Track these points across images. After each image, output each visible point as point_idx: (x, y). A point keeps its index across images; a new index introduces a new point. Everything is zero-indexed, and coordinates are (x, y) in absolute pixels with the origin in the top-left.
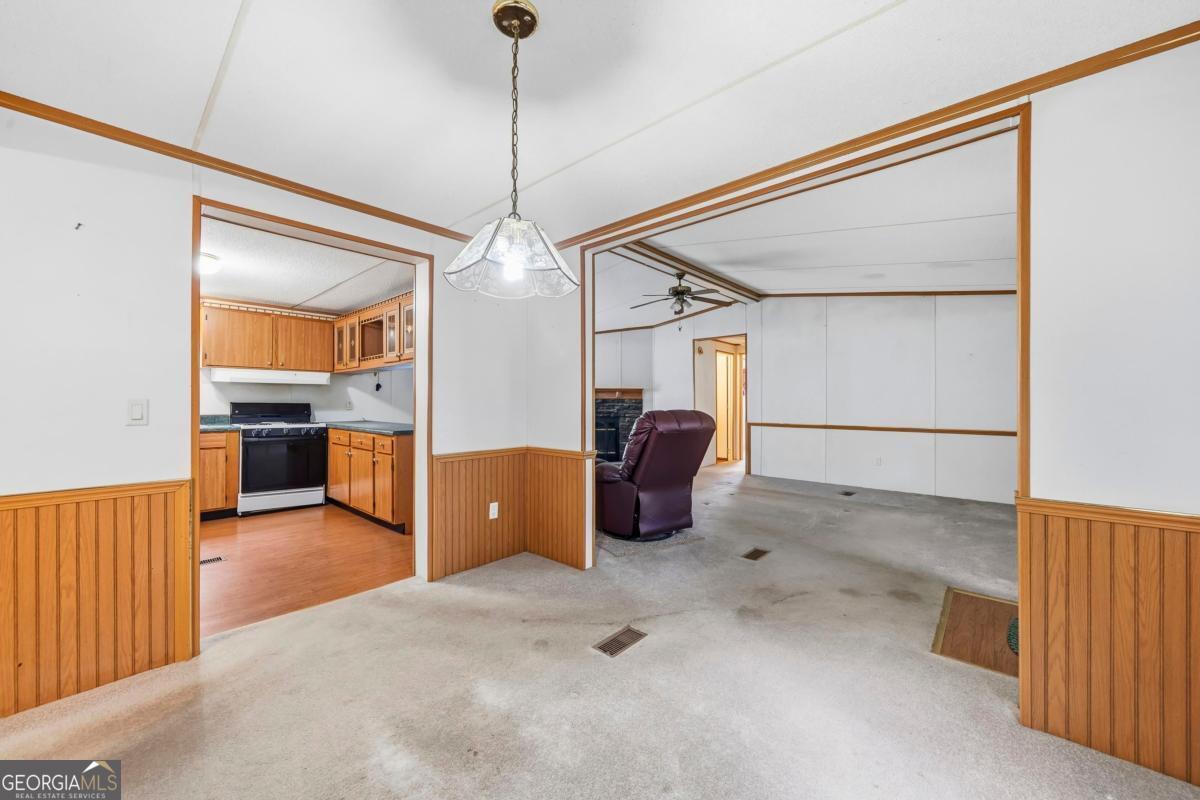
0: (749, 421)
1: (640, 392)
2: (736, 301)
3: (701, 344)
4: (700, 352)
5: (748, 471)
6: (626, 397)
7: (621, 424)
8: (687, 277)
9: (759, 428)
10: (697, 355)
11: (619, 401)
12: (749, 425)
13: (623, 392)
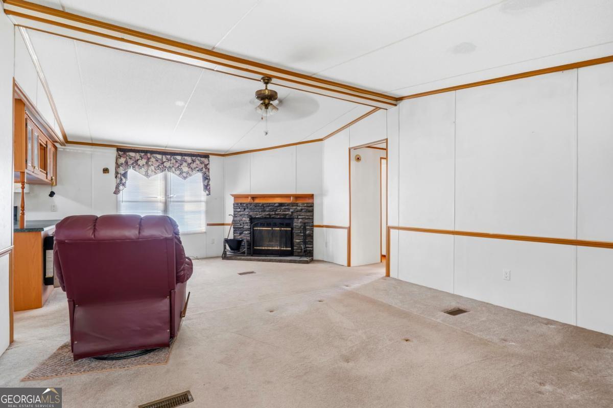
0: (390, 224)
1: (312, 196)
2: (377, 108)
3: (358, 152)
4: (358, 159)
5: (388, 275)
6: (300, 202)
7: (295, 224)
8: (274, 80)
9: (397, 231)
10: (353, 162)
11: (293, 204)
12: (389, 229)
13: (297, 197)
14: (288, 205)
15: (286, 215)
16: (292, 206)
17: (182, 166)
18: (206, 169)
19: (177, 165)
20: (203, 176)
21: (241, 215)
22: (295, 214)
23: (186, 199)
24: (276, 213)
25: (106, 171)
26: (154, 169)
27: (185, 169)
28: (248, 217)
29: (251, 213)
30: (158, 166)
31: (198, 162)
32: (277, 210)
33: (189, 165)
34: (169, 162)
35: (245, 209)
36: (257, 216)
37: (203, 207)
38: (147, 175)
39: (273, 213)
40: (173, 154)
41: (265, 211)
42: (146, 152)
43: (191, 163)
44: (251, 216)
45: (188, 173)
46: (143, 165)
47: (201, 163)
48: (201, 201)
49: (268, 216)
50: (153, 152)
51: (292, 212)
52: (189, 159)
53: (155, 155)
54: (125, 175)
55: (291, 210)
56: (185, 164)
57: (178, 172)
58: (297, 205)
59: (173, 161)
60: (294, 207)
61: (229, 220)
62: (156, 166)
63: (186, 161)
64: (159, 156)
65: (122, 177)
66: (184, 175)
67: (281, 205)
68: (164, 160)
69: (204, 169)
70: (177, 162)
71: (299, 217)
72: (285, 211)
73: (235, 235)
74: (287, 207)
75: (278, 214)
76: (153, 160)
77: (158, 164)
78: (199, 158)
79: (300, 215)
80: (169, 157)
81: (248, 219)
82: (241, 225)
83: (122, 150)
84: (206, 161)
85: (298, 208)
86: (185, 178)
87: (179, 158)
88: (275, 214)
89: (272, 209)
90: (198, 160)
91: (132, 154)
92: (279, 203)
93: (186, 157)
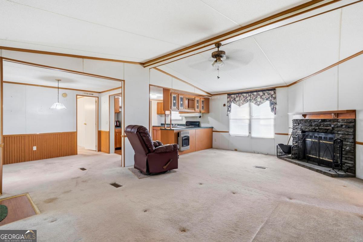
1: (354, 112)
6: (340, 118)
11: (334, 120)
13: (339, 113)
14: (330, 120)
15: (328, 129)
16: (334, 122)
17: (257, 98)
18: (272, 97)
19: (254, 98)
20: (270, 102)
21: (296, 128)
22: (336, 129)
23: (261, 117)
24: (320, 127)
25: (224, 105)
26: (242, 102)
27: (259, 99)
28: (300, 130)
29: (303, 127)
30: (245, 100)
31: (266, 94)
32: (321, 125)
33: (261, 97)
34: (250, 97)
35: (299, 124)
36: (306, 130)
37: (272, 122)
38: (239, 105)
39: (317, 128)
40: (252, 92)
41: (311, 126)
42: (239, 93)
43: (262, 96)
44: (302, 129)
45: (260, 102)
46: (238, 100)
47: (268, 94)
48: (270, 119)
49: (314, 130)
50: (242, 93)
51: (333, 128)
52: (261, 93)
53: (243, 94)
54: (230, 106)
55: (332, 126)
56: (259, 97)
57: (255, 102)
58: (337, 121)
59: (252, 96)
60: (335, 123)
61: (290, 131)
62: (243, 100)
63: (259, 95)
64: (245, 95)
65: (229, 108)
66: (258, 103)
67: (324, 121)
68: (247, 96)
69: (270, 98)
70: (254, 96)
71: (339, 132)
72: (327, 127)
73: (293, 142)
74: (328, 123)
75: (321, 129)
76: (242, 97)
77: (244, 99)
78: (267, 91)
79: (340, 131)
80: (250, 94)
81: (301, 132)
82: (296, 135)
83: (229, 94)
84: (272, 92)
85: (339, 124)
86: (258, 105)
87: (255, 93)
88: (319, 129)
89: (316, 124)
90: (267, 93)
91: (233, 96)
92: (321, 120)
93: (259, 93)
